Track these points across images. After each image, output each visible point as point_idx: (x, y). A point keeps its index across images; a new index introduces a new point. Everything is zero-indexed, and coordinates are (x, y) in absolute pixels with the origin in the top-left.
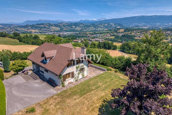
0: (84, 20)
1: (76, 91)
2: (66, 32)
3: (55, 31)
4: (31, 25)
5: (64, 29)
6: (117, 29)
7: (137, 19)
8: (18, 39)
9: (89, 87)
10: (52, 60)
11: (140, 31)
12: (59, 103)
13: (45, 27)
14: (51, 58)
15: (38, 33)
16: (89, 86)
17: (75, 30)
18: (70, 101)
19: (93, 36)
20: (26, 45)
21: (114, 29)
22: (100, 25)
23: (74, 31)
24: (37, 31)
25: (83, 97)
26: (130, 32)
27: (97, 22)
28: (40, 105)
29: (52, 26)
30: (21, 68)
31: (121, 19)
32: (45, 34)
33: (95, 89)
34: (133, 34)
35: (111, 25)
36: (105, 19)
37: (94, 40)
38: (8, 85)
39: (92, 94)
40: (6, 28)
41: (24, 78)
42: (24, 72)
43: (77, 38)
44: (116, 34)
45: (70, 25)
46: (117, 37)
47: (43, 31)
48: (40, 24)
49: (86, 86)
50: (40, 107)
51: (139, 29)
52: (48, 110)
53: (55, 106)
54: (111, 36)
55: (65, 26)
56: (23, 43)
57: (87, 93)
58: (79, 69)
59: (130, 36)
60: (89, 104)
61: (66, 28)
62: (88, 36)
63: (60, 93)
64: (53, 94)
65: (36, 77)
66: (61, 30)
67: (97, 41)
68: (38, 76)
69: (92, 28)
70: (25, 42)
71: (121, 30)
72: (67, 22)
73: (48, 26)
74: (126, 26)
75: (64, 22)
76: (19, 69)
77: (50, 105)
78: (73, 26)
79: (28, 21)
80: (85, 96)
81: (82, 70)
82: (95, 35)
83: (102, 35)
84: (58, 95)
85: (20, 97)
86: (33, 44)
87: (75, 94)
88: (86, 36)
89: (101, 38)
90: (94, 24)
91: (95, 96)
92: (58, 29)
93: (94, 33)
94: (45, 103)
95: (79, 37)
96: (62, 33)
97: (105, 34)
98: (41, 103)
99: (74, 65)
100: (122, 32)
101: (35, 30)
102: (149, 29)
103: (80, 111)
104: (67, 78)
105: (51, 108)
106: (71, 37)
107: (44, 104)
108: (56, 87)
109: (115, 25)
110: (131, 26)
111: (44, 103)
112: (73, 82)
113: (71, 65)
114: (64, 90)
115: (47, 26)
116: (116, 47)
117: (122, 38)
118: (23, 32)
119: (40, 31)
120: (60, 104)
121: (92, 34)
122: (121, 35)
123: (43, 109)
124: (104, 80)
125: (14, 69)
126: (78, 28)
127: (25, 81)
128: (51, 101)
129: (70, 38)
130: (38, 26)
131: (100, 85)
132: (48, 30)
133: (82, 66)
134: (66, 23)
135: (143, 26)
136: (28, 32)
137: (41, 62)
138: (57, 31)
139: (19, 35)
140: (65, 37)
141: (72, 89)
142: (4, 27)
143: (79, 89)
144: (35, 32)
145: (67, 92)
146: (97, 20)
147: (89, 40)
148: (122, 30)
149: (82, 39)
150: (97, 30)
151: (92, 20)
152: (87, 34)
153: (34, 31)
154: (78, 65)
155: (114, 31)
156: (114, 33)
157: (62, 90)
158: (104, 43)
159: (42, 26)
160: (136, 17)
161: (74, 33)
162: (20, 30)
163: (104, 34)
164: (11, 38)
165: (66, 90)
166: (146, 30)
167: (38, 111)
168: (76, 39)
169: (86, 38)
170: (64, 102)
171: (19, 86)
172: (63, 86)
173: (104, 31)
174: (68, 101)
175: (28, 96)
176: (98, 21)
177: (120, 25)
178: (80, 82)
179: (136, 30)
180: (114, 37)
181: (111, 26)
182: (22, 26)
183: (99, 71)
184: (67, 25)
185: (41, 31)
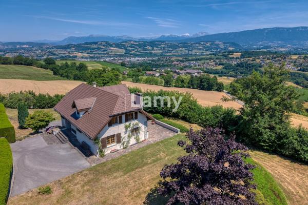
0: (168, 36)
1: (119, 165)
2: (135, 57)
3: (116, 55)
4: (76, 44)
5: (132, 52)
6: (228, 52)
7: (266, 34)
8: (52, 70)
9: (142, 159)
10: (87, 113)
11: (272, 55)
12: (89, 182)
13: (99, 49)
14: (86, 110)
15: (87, 58)
16: (142, 157)
17: (152, 53)
18: (107, 180)
19: (182, 64)
20: (64, 80)
21: (223, 51)
22: (197, 45)
23: (150, 55)
24: (85, 55)
25: (128, 174)
26: (251, 59)
27: (191, 39)
28: (61, 184)
29: (111, 46)
30: (43, 123)
31: (235, 34)
32: (98, 60)
33: (151, 163)
34: (258, 61)
35: (217, 45)
36: (207, 34)
37: (183, 71)
38: (20, 150)
39: (143, 171)
40: (34, 49)
41: (46, 141)
42: (48, 129)
43: (154, 69)
44: (225, 61)
45: (143, 44)
46: (227, 67)
47: (96, 55)
48: (91, 44)
49: (138, 157)
50: (59, 187)
51: (270, 53)
52: (70, 192)
53: (83, 186)
54: (216, 64)
55: (134, 47)
56: (60, 77)
57: (137, 168)
58: (129, 129)
59: (253, 66)
60: (134, 186)
61: (136, 50)
62: (175, 65)
63: (94, 166)
64: (84, 168)
65: (65, 140)
66: (128, 53)
67: (188, 73)
68: (67, 138)
69: (182, 51)
70: (64, 75)
71: (235, 54)
72: (137, 40)
73: (104, 46)
74: (245, 46)
75: (132, 39)
76: (40, 126)
77: (76, 185)
78: (148, 47)
79: (71, 38)
80: (132, 173)
81: (136, 130)
82: (187, 64)
83: (200, 62)
84: (90, 169)
85: (34, 170)
86: (76, 78)
87: (117, 170)
88: (171, 65)
89: (198, 69)
90: (185, 43)
91: (149, 174)
92: (122, 51)
93: (186, 58)
94: (69, 181)
95: (158, 66)
96: (128, 60)
97: (206, 61)
98: (63, 181)
99: (121, 122)
100: (237, 58)
101: (82, 53)
102: (289, 53)
103: (118, 196)
104: (109, 143)
105: (76, 189)
106: (144, 67)
107: (67, 182)
108: (91, 157)
109: (224, 45)
110: (255, 47)
111: (67, 180)
112: (118, 150)
113: (116, 123)
114: (102, 162)
115: (102, 47)
116: (223, 85)
117: (237, 69)
118: (63, 57)
119: (91, 55)
120: (90, 184)
121: (182, 61)
122: (236, 63)
123: (64, 190)
124: (170, 149)
125: (32, 126)
126: (157, 51)
127: (46, 145)
128: (78, 179)
129: (141, 69)
130: (88, 46)
131: (161, 157)
132: (104, 54)
133: (136, 125)
134: (136, 42)
135: (278, 47)
136: (70, 57)
137: (71, 116)
138: (120, 56)
139: (54, 63)
140: (133, 66)
141: (115, 162)
142: (31, 48)
143: (126, 162)
144: (82, 58)
145: (105, 166)
146: (191, 35)
147: (175, 72)
148: (238, 54)
149: (163, 71)
150: (191, 55)
151: (183, 37)
152: (173, 62)
153: (80, 55)
154: (127, 124)
155: (222, 56)
156: (222, 60)
157: (99, 162)
158: (200, 78)
159: (95, 46)
160: (265, 29)
161: (150, 58)
162: (57, 53)
163: (202, 61)
164: (41, 67)
165: (105, 162)
166: (284, 55)
167: (56, 193)
168: (152, 70)
169: (169, 69)
170: (98, 180)
171: (36, 152)
172: (102, 156)
173: (204, 55)
174: (103, 180)
175: (45, 168)
176: (195, 38)
177: (233, 44)
178: (130, 150)
179: (264, 53)
180: (221, 67)
181: (217, 47)
182: (61, 46)
183: (168, 133)
184: (137, 45)
185: (93, 55)
